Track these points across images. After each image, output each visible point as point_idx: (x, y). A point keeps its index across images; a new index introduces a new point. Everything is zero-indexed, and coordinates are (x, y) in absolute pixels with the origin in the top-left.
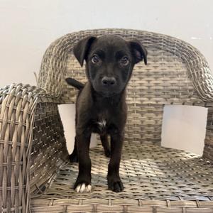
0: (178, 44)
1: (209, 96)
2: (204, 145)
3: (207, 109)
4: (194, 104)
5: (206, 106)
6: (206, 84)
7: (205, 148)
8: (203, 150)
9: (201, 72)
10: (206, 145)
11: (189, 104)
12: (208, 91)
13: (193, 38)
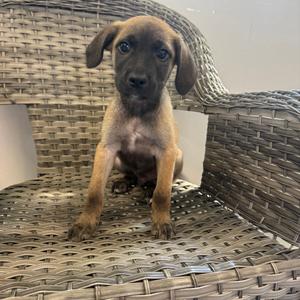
0: (168, 16)
1: (210, 97)
2: (202, 171)
3: (207, 116)
4: (189, 109)
5: (205, 113)
6: (206, 80)
7: (204, 175)
8: (201, 177)
9: (200, 62)
10: (206, 169)
11: (183, 108)
12: (210, 90)
13: (189, 9)
